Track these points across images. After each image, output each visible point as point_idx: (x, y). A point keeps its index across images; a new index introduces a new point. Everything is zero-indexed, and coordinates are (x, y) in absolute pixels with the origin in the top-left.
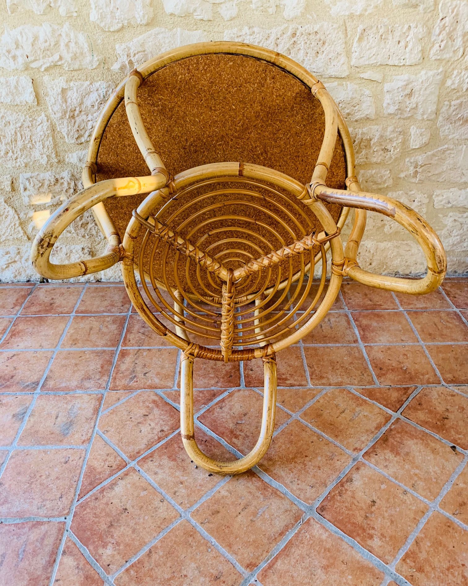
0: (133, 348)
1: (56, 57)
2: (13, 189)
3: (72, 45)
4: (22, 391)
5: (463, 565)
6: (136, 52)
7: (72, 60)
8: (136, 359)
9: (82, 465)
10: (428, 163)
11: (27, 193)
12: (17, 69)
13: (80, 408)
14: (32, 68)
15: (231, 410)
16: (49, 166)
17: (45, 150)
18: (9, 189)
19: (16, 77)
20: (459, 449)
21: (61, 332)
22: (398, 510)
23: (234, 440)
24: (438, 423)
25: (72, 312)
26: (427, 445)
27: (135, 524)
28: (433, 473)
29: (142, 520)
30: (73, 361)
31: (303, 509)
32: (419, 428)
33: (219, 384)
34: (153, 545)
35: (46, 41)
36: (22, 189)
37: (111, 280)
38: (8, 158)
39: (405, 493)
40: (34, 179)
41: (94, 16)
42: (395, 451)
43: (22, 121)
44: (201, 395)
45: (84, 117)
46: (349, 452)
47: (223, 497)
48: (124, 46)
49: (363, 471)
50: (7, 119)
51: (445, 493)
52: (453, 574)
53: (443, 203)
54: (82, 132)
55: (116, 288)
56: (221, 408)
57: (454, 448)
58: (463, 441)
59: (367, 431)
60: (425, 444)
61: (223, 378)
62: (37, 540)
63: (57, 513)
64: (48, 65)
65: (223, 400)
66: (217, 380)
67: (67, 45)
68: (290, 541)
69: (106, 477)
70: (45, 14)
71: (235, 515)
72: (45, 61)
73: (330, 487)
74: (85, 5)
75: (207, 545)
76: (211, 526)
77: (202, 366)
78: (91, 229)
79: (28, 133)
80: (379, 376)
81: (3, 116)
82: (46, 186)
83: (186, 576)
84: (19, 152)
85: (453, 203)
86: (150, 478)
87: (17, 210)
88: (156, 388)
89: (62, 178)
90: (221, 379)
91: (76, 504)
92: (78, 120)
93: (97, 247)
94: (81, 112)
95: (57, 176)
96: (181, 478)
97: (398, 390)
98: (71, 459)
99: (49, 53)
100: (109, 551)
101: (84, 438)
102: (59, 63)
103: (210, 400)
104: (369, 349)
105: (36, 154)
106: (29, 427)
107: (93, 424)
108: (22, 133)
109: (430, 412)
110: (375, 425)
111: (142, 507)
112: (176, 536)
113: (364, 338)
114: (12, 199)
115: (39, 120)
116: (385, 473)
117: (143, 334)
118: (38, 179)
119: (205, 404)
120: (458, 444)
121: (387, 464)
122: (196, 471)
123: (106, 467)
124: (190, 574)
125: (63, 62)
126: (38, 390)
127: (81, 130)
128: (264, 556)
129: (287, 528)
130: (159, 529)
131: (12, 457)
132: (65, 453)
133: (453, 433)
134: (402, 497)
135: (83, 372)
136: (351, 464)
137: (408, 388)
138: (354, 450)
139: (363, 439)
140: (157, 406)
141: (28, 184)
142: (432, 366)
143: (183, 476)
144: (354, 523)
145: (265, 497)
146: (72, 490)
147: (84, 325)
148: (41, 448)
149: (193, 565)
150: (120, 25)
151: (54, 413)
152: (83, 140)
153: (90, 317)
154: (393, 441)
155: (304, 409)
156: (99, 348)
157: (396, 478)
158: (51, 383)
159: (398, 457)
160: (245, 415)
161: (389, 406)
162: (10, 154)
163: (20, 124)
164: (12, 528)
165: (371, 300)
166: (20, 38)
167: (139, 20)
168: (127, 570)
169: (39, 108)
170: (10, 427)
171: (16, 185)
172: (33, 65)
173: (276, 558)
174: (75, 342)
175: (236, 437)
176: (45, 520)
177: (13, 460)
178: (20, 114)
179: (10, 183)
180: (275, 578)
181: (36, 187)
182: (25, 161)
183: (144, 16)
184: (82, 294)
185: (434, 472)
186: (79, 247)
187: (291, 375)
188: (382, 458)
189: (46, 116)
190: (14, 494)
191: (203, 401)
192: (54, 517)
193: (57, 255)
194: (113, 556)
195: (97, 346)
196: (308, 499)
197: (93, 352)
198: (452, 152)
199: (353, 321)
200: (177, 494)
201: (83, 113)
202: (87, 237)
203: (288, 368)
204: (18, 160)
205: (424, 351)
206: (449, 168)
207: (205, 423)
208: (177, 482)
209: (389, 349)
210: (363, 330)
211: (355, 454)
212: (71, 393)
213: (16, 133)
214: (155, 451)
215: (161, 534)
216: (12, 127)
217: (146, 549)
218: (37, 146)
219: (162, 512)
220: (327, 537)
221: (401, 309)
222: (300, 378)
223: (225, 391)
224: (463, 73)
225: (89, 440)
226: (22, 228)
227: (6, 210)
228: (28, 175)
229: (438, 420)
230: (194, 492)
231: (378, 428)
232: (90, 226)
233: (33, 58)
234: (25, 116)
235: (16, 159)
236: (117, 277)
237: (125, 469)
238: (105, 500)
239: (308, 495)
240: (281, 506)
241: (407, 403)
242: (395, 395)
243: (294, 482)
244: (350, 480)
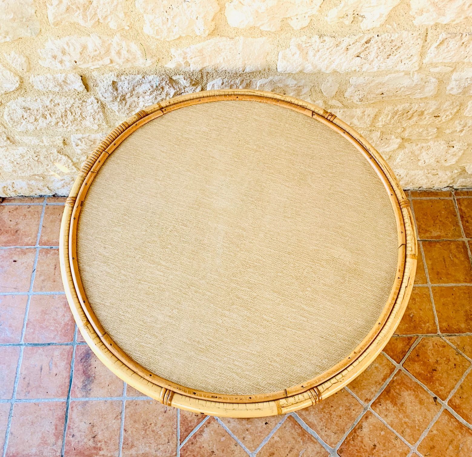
20: (439, 400)
22: (390, 452)
24: (428, 375)
26: (417, 397)
28: (417, 422)
31: (329, 451)
32: (414, 379)
39: (397, 438)
42: (394, 401)
46: (362, 402)
47: (276, 442)
49: (371, 420)
51: (422, 439)
57: (435, 398)
58: (443, 392)
59: (376, 382)
60: (416, 395)
71: (285, 456)
73: (347, 433)
86: (226, 426)
91: (179, 447)
96: (247, 426)
97: (403, 340)
109: (425, 364)
110: (383, 377)
111: (224, 450)
116: (385, 421)
120: (439, 395)
121: (387, 413)
133: (437, 384)
134: (394, 441)
136: (363, 413)
137: (412, 338)
138: (366, 400)
139: (373, 390)
142: (433, 312)
143: (248, 424)
145: (304, 441)
146: (174, 436)
154: (394, 392)
157: (392, 426)
159: (395, 407)
161: (395, 357)
185: (419, 420)
188: (384, 408)
196: (332, 443)
200: (246, 439)
208: (244, 429)
211: (366, 404)
219: (237, 454)
229: (429, 372)
230: (257, 437)
231: (384, 379)
238: (198, 445)
239: (332, 440)
240: (314, 449)
241: (408, 354)
242: (400, 346)
243: (323, 430)
244: (361, 427)
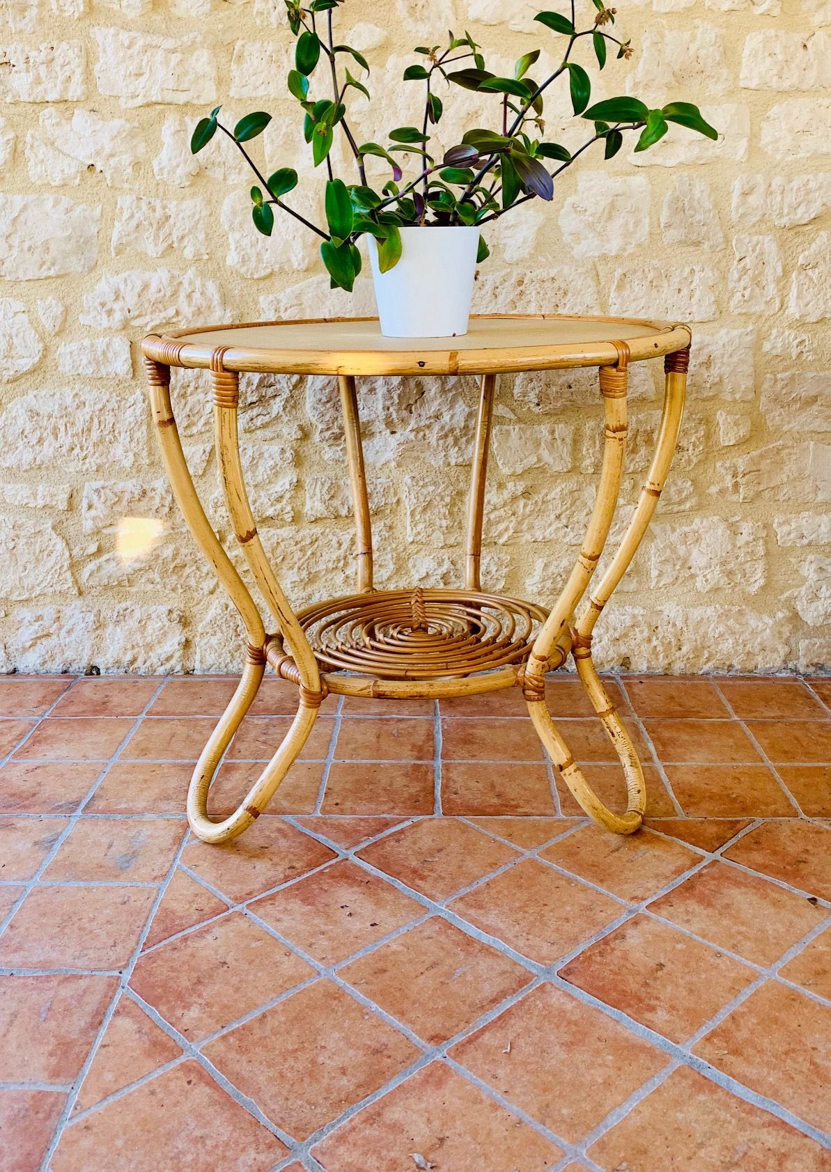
0: (246, 761)
1: (171, 312)
2: (71, 507)
3: (197, 295)
4: (50, 812)
5: (814, 1049)
6: (288, 305)
7: (193, 315)
8: (250, 775)
9: (152, 907)
10: (755, 468)
11: (93, 513)
12: (110, 328)
13: (150, 836)
14: (133, 327)
15: (415, 843)
16: (134, 470)
17: (133, 445)
18: (63, 506)
19: (107, 339)
20: (821, 901)
21: (120, 739)
22: (703, 977)
23: (419, 882)
24: (788, 868)
25: (140, 713)
26: (765, 896)
27: (240, 981)
28: (771, 932)
29: (251, 977)
30: (141, 777)
31: (534, 971)
32: (752, 872)
33: (397, 811)
34: (269, 1008)
35: (160, 291)
36: (85, 505)
37: (212, 672)
38: (72, 457)
39: (719, 955)
40: (108, 491)
41: (232, 259)
42: (706, 902)
43: (105, 400)
44: (362, 824)
45: (201, 396)
46: (623, 901)
47: (393, 953)
48: (271, 297)
49: (644, 926)
50: (82, 398)
51: (791, 957)
52: (794, 1060)
53: (792, 536)
54: (195, 419)
55: (218, 682)
56: (398, 841)
57: (813, 900)
59: (657, 875)
60: (762, 895)
61: (404, 803)
62: (72, 997)
63: (106, 965)
64: (158, 322)
65: (402, 832)
66: (392, 804)
67: (189, 296)
68: (509, 1011)
69: (191, 923)
70: (163, 256)
71: (414, 975)
72: (154, 317)
73: (585, 945)
74: (221, 246)
75: (362, 1012)
76: (372, 987)
77: (366, 786)
78: (188, 577)
79: (110, 419)
80: (685, 806)
81: (77, 394)
82: (124, 503)
83: (324, 1047)
84: (91, 448)
85: (811, 538)
86: (269, 926)
87: (70, 542)
88: (284, 813)
89: (153, 490)
90: (401, 805)
91: (138, 954)
92: (191, 400)
93: (194, 610)
94: (197, 388)
95: (146, 487)
96: (323, 927)
97: (718, 823)
98: (133, 899)
99: (161, 306)
100: (194, 1012)
101: (155, 874)
102: (174, 320)
103: (380, 831)
104: (671, 771)
105: (118, 451)
106: (60, 858)
107: (171, 856)
108: (102, 418)
109: (775, 853)
110: (673, 869)
111: (253, 961)
112: (311, 998)
113: (663, 756)
114: (65, 525)
115: (131, 400)
116: (685, 929)
117: (264, 743)
118: (115, 490)
119: (368, 835)
120: (822, 896)
121: (689, 917)
122: (350, 918)
123: (192, 910)
124: (331, 1045)
125: (180, 318)
126: (79, 812)
127: (194, 415)
128: (460, 1027)
129: (504, 994)
130: (283, 989)
131: (31, 895)
132: (122, 892)
133: (814, 881)
134: (712, 960)
135: (157, 791)
136: (624, 917)
137: (738, 822)
138: (632, 899)
139: (649, 885)
140: (285, 836)
141: (95, 497)
142: (784, 793)
143: (326, 924)
144: (623, 991)
145: (469, 954)
146: (134, 938)
147: (163, 730)
148: (82, 884)
149: (336, 1035)
150: (269, 270)
151: (105, 840)
152: (194, 430)
153: (173, 720)
154: (703, 889)
155: (546, 846)
156: (187, 761)
157: (704, 937)
158: (101, 804)
159: (710, 910)
160: (439, 851)
161: (701, 844)
162: (77, 450)
163: (100, 406)
164: (31, 981)
165: (680, 706)
166: (122, 287)
167: (296, 264)
168: (224, 1038)
169: (133, 383)
170: (29, 857)
171: (76, 501)
172: (135, 323)
173: (483, 1031)
174: (144, 752)
175: (423, 878)
176: (86, 973)
177: (32, 899)
178: (104, 390)
179: (66, 496)
180: (479, 1054)
181: (108, 504)
182: (98, 461)
183: (303, 260)
184: (159, 691)
185: (775, 930)
186: (163, 609)
187: (528, 801)
188: (682, 909)
189: (143, 394)
190: (35, 940)
191: (365, 832)
192: (100, 970)
193: (123, 623)
194: (200, 1019)
195: (182, 758)
196: (544, 958)
197: (174, 765)
198: (792, 451)
199: (646, 733)
200: (315, 947)
201: (199, 390)
202: (180, 590)
203: (522, 792)
204: (87, 460)
205: (772, 775)
206: (791, 477)
207: (369, 860)
208: (315, 932)
209: (708, 770)
210: (664, 745)
211: (634, 905)
212: (136, 817)
213: (92, 419)
214: (277, 892)
215: (284, 995)
216: (87, 409)
217: (257, 1013)
218: (121, 439)
219: (287, 966)
220: (574, 1007)
221: (735, 718)
222: (542, 806)
223: (407, 819)
224: (787, 333)
225: (164, 876)
226: (73, 574)
227: (53, 542)
228: (99, 484)
229: (788, 864)
230: (345, 944)
231: (678, 872)
232: (187, 570)
233: (136, 313)
234: (111, 393)
235: (85, 458)
236: (223, 665)
237: (226, 914)
238: (189, 951)
239: (544, 952)
240: (495, 966)
241: (733, 841)
242: (713, 830)
243: (521, 937)
244: (620, 936)
